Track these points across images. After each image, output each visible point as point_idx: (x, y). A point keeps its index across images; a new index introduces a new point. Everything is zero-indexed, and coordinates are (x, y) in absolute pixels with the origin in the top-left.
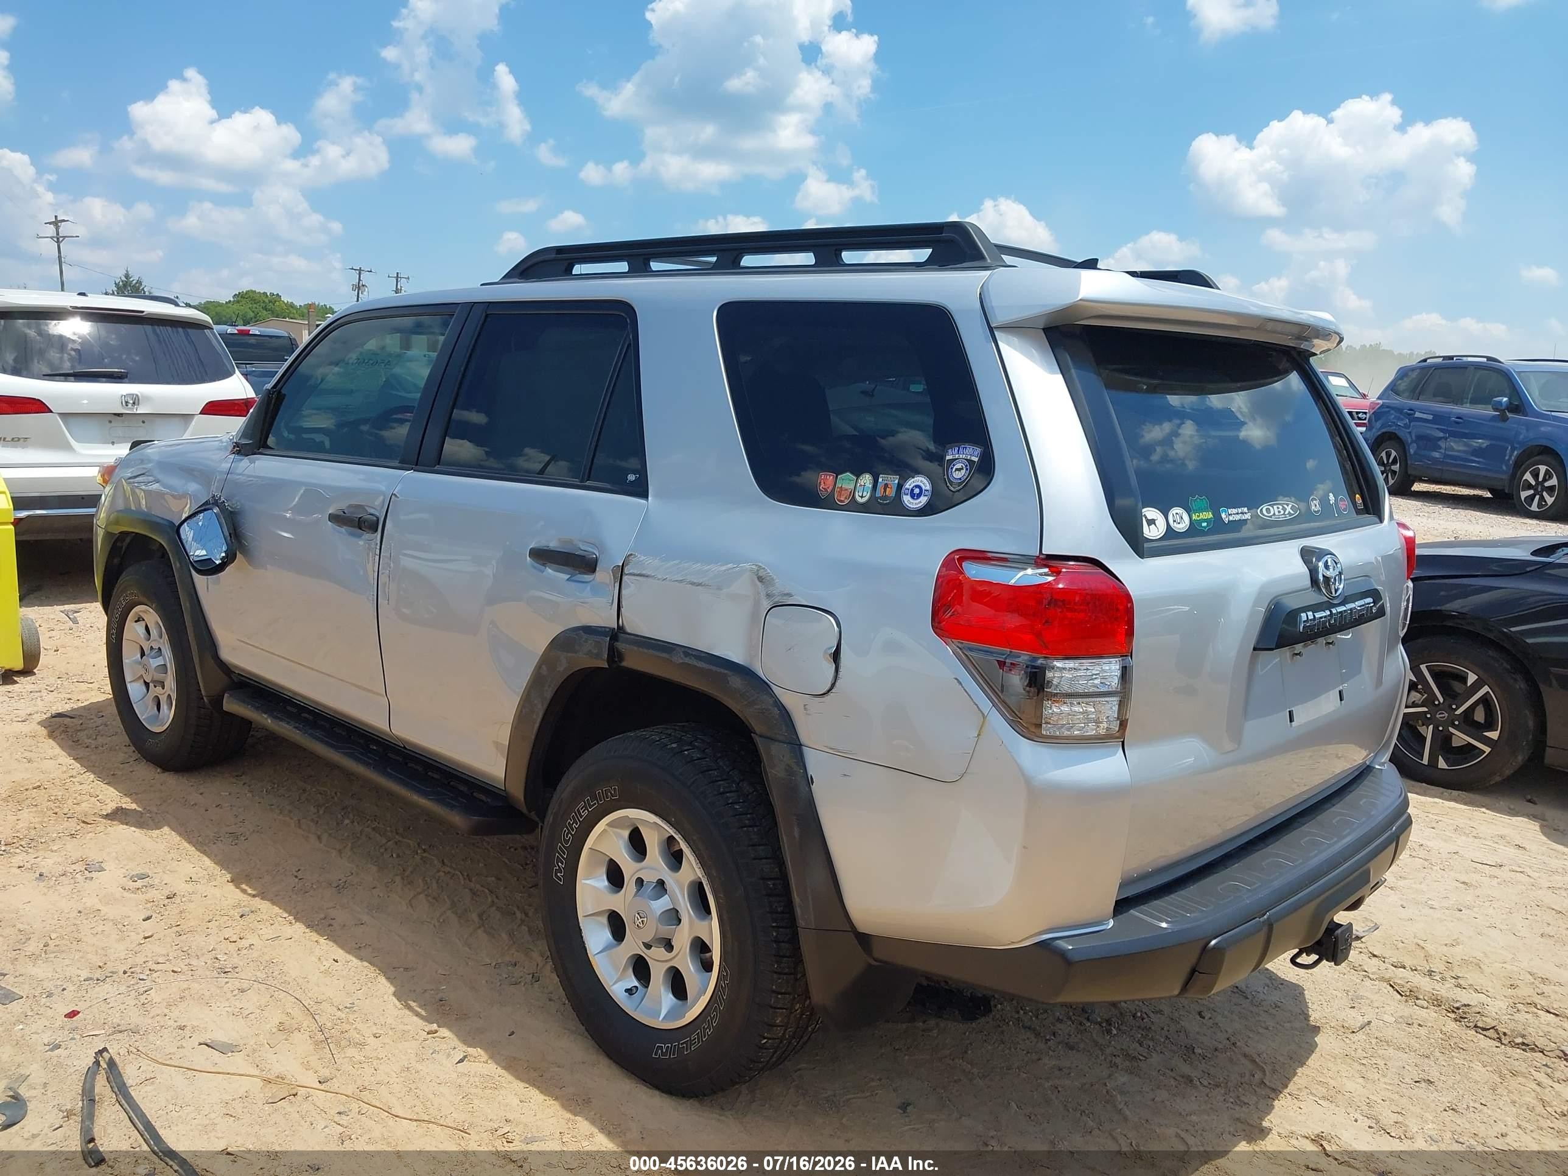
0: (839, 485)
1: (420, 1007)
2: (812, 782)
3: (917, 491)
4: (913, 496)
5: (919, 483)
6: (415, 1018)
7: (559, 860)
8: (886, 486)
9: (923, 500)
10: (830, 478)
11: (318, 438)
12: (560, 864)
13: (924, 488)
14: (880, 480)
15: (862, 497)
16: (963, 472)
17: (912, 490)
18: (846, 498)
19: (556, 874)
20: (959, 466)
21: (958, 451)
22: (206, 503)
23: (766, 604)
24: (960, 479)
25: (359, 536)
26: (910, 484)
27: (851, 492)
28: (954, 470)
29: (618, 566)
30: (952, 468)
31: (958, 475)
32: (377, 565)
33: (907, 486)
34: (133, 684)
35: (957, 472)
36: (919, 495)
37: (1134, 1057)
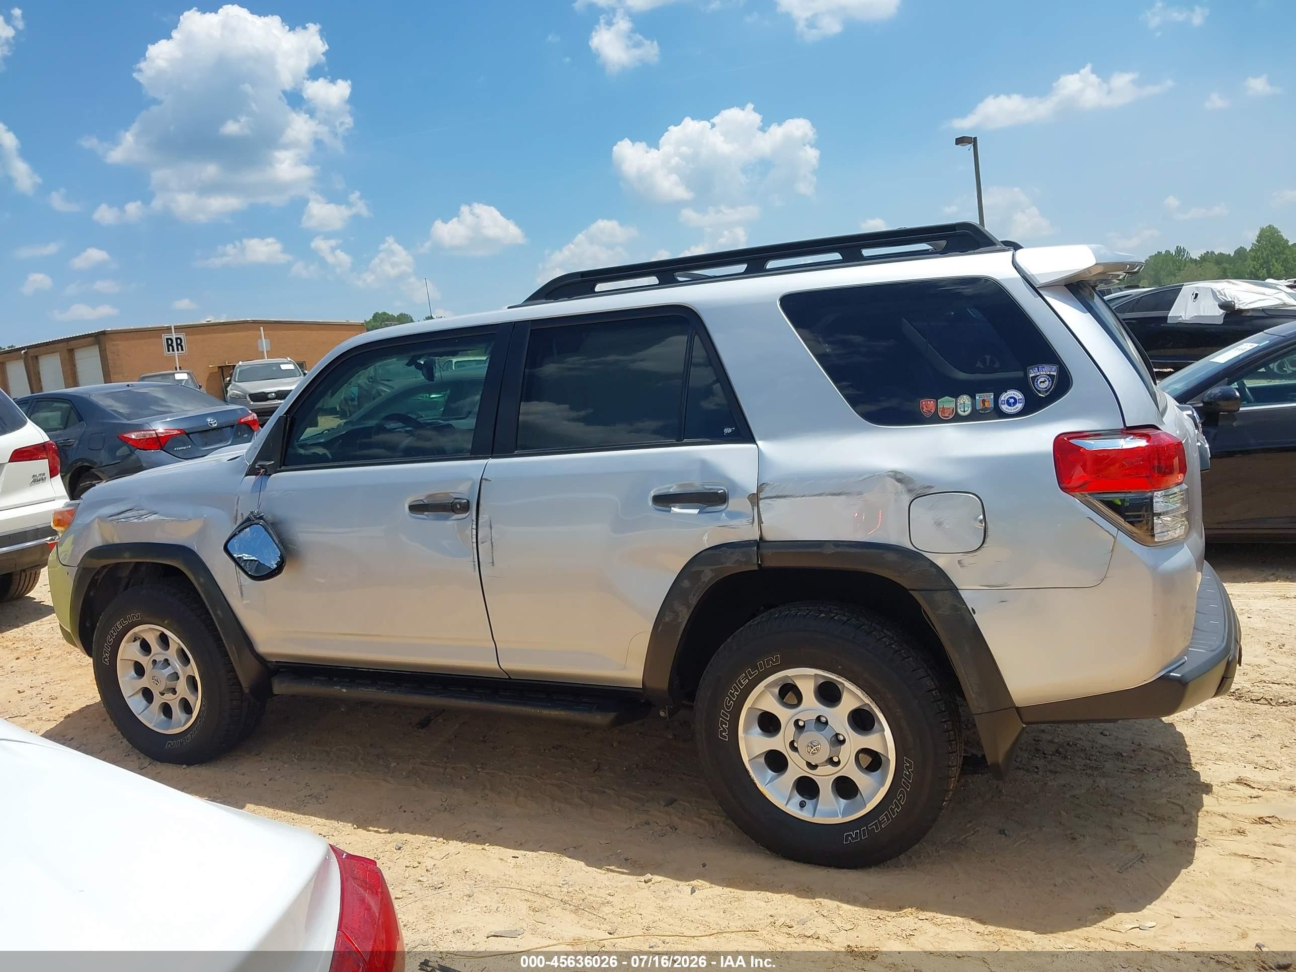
0: (940, 406)
1: (618, 868)
2: (974, 613)
3: (1012, 401)
4: (1009, 405)
5: (1013, 396)
6: (624, 876)
7: (722, 723)
8: (984, 401)
9: (1019, 406)
10: (931, 403)
11: (320, 451)
12: (724, 726)
13: (1017, 398)
14: (977, 398)
15: (964, 411)
16: (1047, 383)
17: (1008, 401)
18: (950, 414)
19: (721, 734)
20: (1042, 379)
21: (1038, 370)
22: (248, 519)
23: (906, 498)
24: (1046, 388)
25: (447, 519)
26: (1004, 397)
27: (953, 410)
28: (1039, 383)
29: (754, 494)
30: (1037, 382)
31: (1043, 386)
32: (474, 537)
33: (1002, 399)
34: (133, 698)
35: (1042, 384)
36: (1015, 403)
37: (1096, 768)
